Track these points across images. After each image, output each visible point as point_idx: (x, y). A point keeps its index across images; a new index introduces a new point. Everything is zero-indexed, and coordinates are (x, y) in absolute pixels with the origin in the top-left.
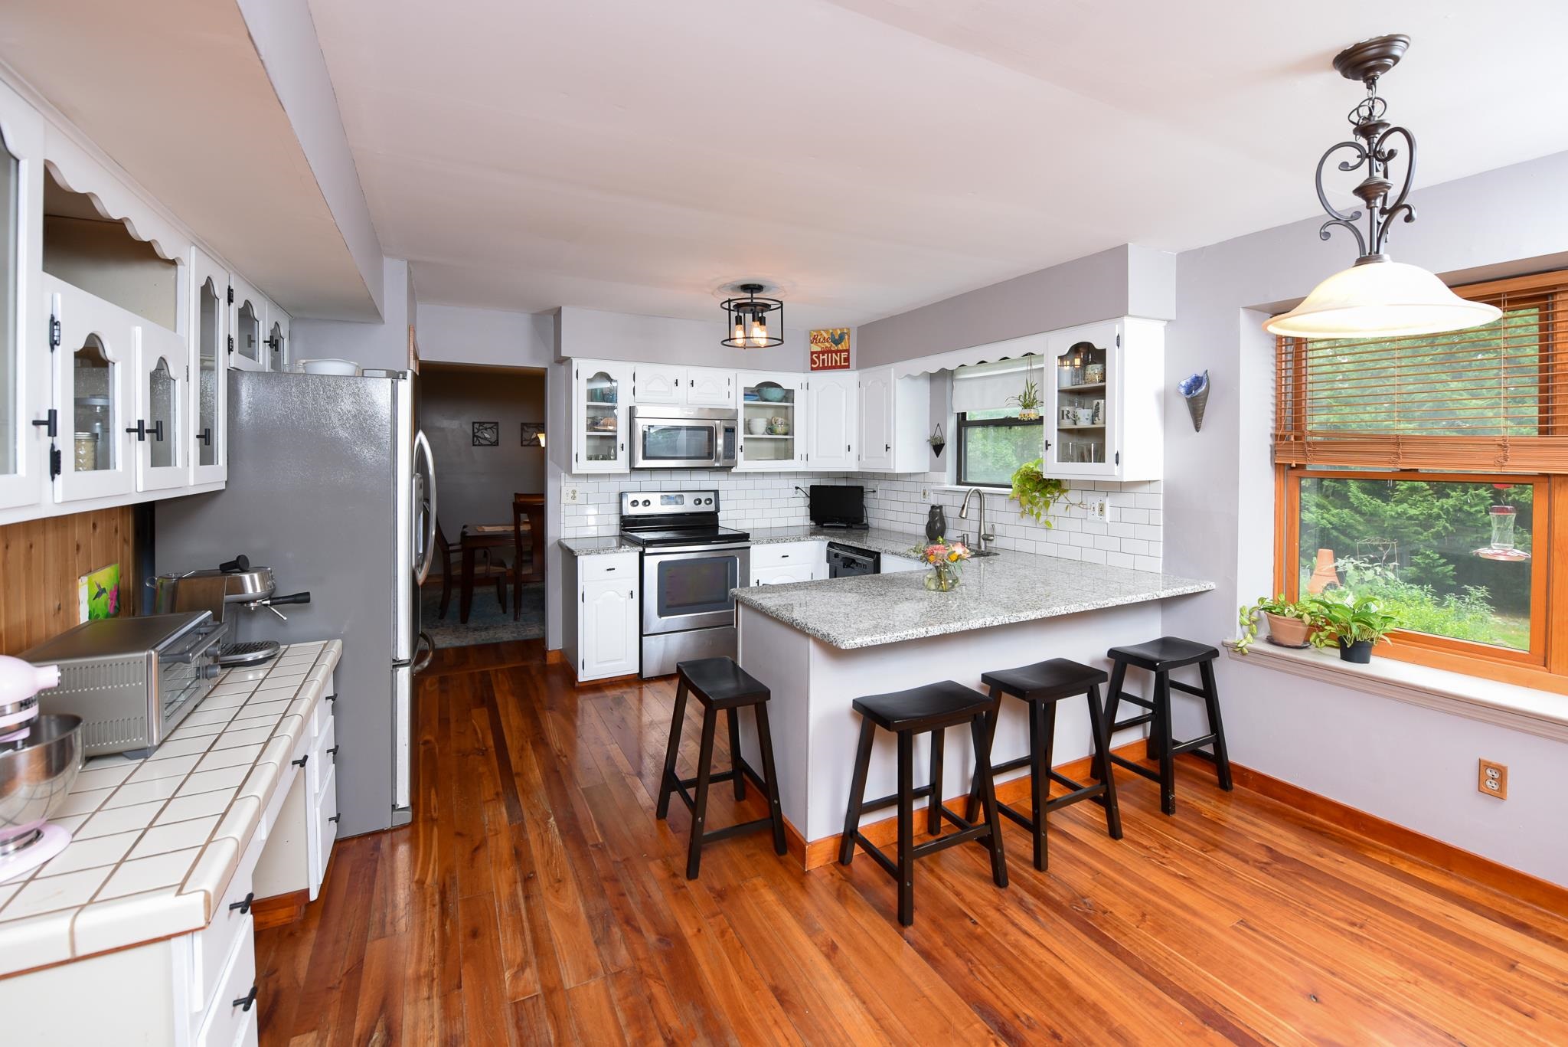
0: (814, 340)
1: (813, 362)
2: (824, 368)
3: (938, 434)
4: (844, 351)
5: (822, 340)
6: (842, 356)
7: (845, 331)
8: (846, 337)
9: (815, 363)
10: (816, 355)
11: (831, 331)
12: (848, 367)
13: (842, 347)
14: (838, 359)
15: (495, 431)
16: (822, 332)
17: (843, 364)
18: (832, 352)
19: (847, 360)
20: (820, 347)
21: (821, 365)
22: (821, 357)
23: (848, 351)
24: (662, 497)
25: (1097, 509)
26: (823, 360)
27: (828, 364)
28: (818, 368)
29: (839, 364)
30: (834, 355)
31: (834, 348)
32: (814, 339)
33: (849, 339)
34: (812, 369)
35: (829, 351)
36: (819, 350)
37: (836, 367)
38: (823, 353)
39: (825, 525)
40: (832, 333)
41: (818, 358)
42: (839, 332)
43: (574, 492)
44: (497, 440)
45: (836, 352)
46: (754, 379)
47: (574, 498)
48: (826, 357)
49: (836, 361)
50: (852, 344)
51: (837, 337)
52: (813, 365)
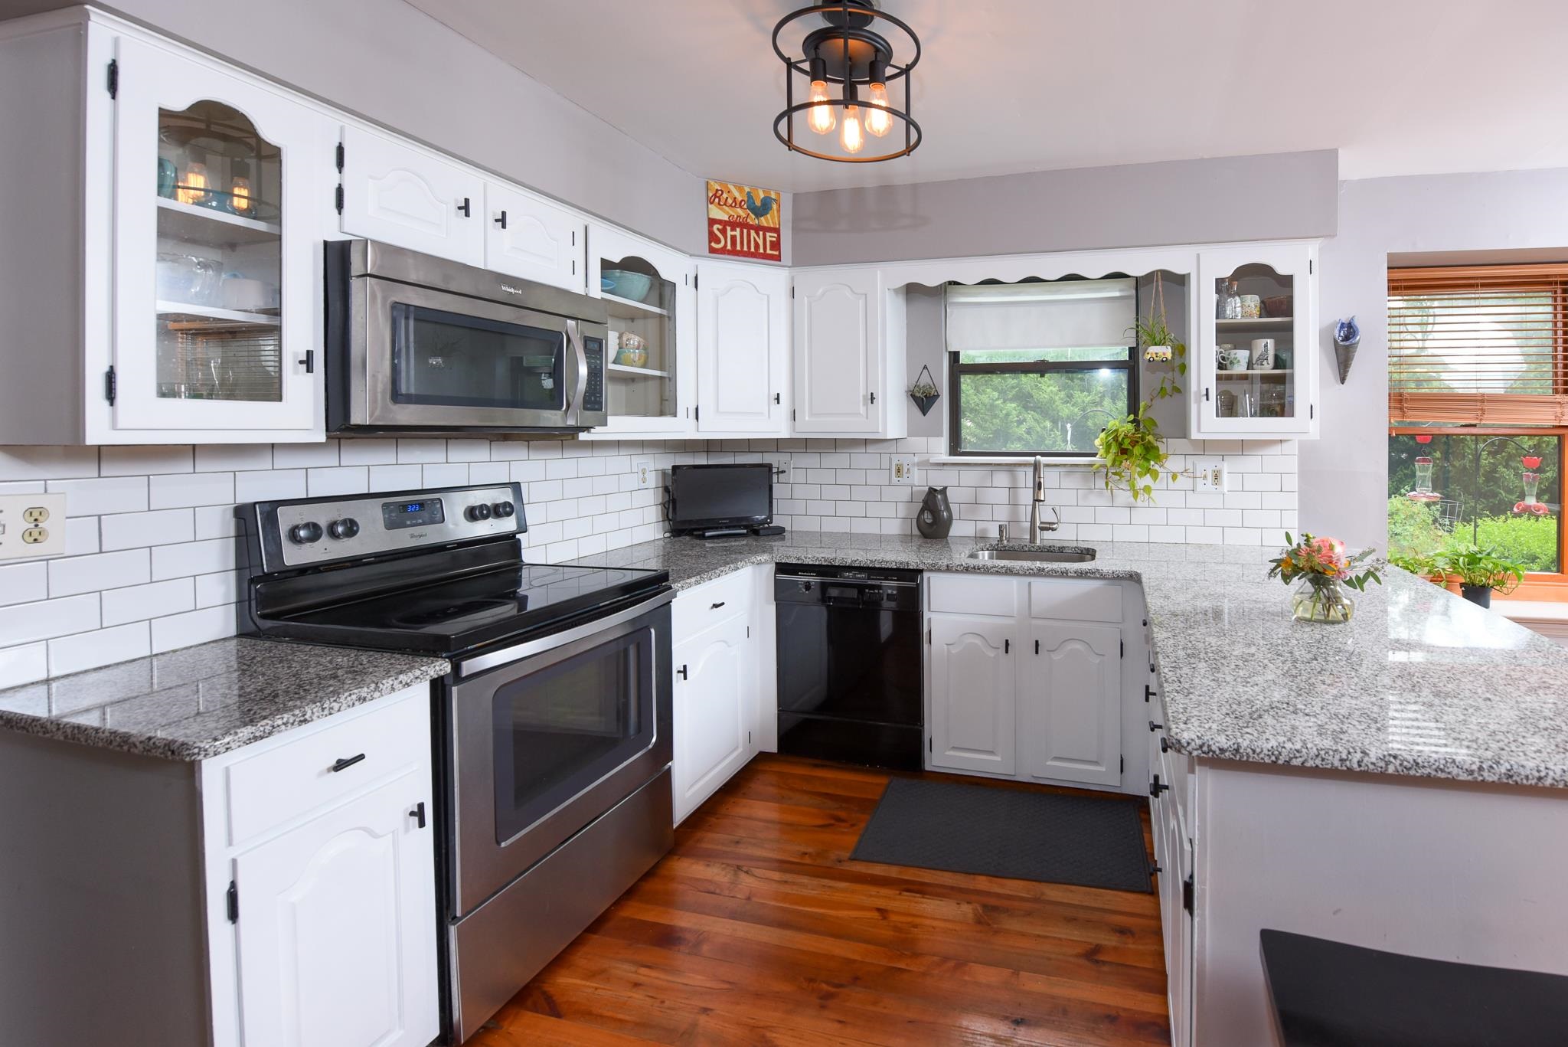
0: (716, 198)
1: (713, 237)
2: (734, 252)
3: (925, 380)
4: (770, 229)
5: (730, 201)
6: (768, 239)
7: (773, 196)
8: (775, 206)
9: (718, 241)
10: (720, 227)
11: (747, 189)
12: (778, 258)
13: (767, 221)
14: (761, 242)
16: (731, 187)
17: (769, 251)
18: (750, 227)
19: (776, 245)
20: (727, 213)
21: (729, 247)
22: (729, 233)
23: (777, 231)
25: (1210, 478)
26: (733, 238)
27: (749, 247)
28: (723, 251)
29: (762, 251)
30: (753, 233)
31: (752, 220)
32: (715, 195)
33: (779, 211)
34: (712, 250)
35: (743, 225)
36: (726, 218)
37: (755, 255)
38: (734, 225)
40: (749, 193)
41: (724, 232)
42: (762, 196)
45: (758, 229)
46: (618, 246)
48: (737, 233)
49: (757, 245)
50: (782, 217)
51: (758, 203)
52: (713, 244)
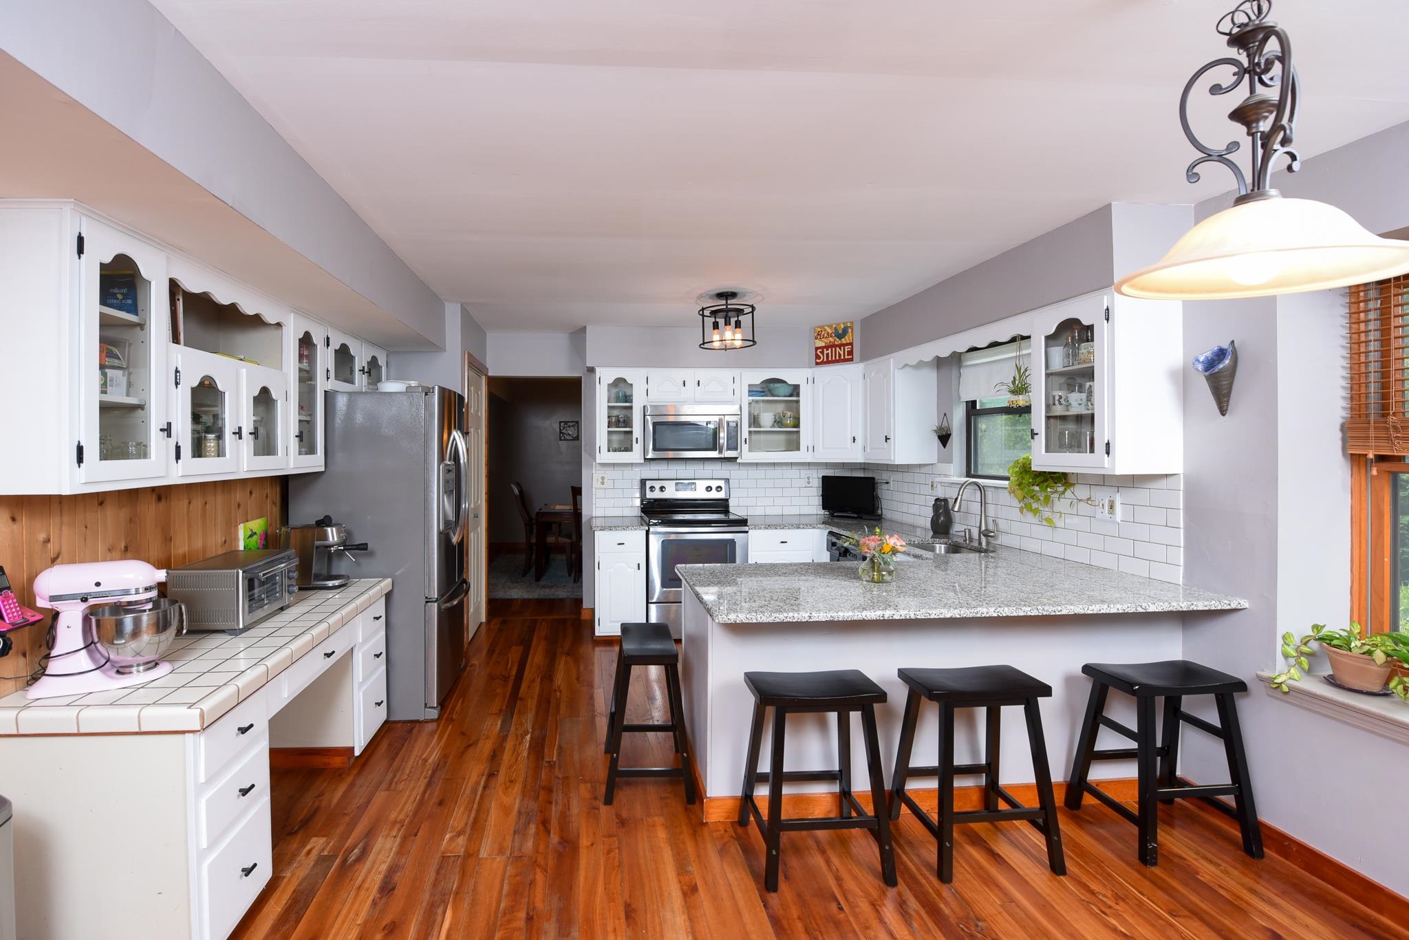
0: (819, 336)
1: (817, 357)
2: (828, 362)
3: (945, 424)
4: (847, 344)
5: (826, 335)
6: (846, 350)
7: (849, 325)
8: (850, 330)
9: (820, 358)
10: (821, 350)
11: (834, 326)
12: (851, 360)
13: (846, 340)
14: (842, 353)
15: (576, 428)
16: (826, 328)
17: (846, 357)
18: (835, 346)
19: (850, 353)
20: (824, 342)
21: (825, 360)
22: (825, 352)
23: (851, 344)
24: (677, 484)
25: (1107, 507)
26: (827, 354)
27: (835, 357)
28: (823, 363)
29: (842, 358)
30: (838, 349)
31: (838, 342)
32: (818, 335)
33: (852, 332)
34: (817, 364)
35: (833, 346)
36: (824, 345)
37: (840, 361)
38: (827, 347)
39: (835, 514)
40: (835, 328)
41: (822, 352)
42: (842, 326)
43: (603, 478)
44: (578, 436)
45: (840, 346)
46: (758, 376)
47: (603, 483)
48: (829, 351)
49: (840, 355)
50: (855, 337)
51: (840, 332)
52: (817, 361)
